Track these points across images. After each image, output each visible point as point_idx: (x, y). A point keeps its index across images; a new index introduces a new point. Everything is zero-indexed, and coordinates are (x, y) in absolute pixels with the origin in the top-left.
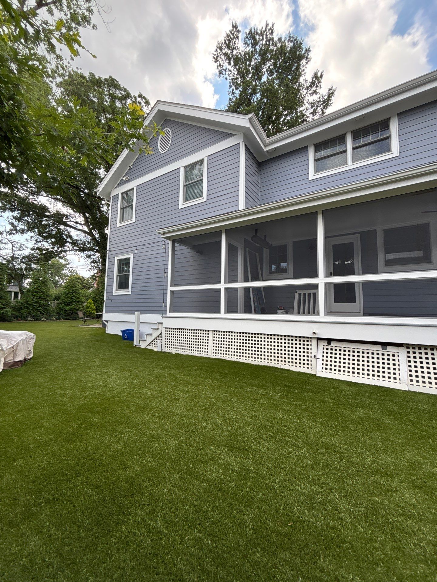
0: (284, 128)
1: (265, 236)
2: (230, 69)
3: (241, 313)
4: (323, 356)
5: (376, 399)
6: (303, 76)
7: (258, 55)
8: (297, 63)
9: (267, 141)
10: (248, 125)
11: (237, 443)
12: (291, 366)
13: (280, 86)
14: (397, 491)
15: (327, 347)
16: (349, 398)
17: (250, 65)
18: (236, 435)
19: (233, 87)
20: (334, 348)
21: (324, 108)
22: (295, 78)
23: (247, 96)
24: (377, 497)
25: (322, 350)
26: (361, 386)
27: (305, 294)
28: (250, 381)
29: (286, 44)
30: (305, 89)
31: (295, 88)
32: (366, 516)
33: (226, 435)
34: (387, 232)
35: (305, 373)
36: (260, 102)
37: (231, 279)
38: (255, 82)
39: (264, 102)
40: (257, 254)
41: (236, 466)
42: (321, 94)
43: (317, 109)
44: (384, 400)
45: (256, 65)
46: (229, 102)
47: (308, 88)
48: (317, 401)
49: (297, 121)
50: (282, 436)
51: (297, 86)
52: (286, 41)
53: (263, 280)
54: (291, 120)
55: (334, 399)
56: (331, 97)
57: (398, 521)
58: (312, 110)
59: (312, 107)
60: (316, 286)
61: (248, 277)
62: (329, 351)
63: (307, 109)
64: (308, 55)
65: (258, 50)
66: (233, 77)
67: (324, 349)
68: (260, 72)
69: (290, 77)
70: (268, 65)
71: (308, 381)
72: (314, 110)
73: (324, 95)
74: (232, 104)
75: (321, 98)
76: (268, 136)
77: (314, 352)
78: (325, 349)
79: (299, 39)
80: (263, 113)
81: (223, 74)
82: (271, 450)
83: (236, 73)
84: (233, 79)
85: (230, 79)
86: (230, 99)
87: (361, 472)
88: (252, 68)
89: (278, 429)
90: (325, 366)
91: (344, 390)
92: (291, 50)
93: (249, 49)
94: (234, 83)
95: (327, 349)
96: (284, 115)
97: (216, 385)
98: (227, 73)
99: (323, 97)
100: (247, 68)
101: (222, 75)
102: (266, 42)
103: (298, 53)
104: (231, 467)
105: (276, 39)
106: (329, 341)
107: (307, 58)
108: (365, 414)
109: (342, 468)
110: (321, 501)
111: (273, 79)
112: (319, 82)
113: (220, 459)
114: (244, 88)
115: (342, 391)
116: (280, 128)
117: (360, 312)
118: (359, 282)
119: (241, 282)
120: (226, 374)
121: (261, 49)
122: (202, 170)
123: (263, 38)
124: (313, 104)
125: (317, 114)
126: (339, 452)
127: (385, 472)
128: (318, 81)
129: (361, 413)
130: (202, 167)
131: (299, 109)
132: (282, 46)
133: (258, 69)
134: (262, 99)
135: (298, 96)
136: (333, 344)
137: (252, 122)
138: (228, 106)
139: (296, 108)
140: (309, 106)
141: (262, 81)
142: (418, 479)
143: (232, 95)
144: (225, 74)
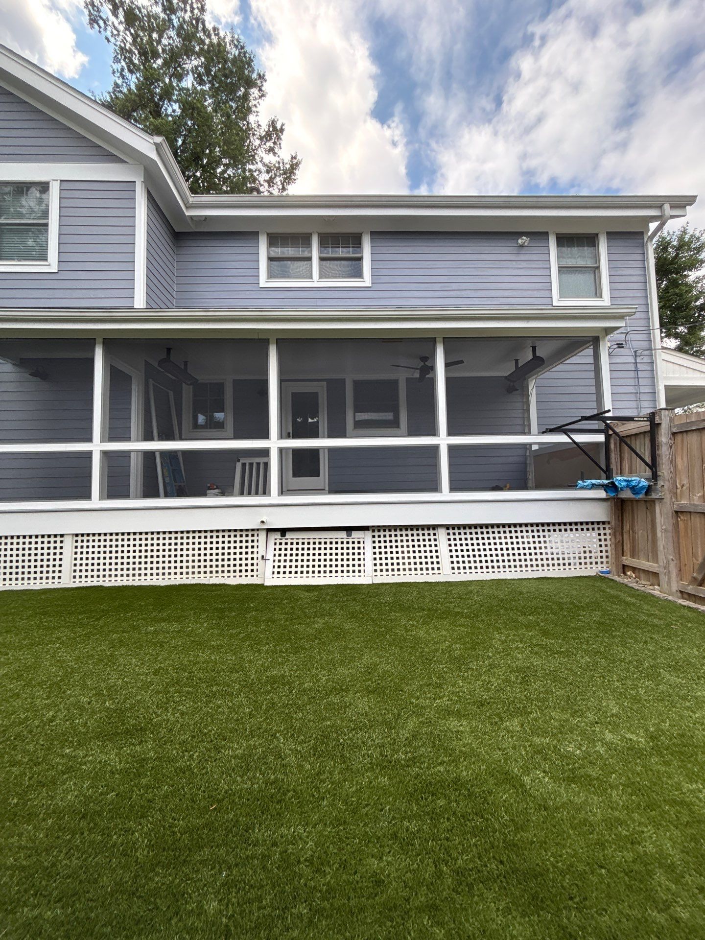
0: (222, 186)
1: (186, 363)
2: (116, 24)
3: (136, 498)
4: (275, 555)
5: (337, 602)
6: (255, 114)
7: (175, 33)
8: (245, 88)
9: (191, 200)
10: (154, 155)
11: (123, 724)
12: (226, 577)
13: (215, 111)
14: (350, 705)
15: (281, 541)
16: (306, 608)
17: (159, 42)
18: (121, 712)
19: (123, 63)
20: (289, 541)
21: (285, 181)
22: (242, 112)
23: (153, 96)
24: (329, 719)
25: (274, 547)
26: (321, 589)
27: (251, 464)
28: (152, 615)
29: (226, 45)
30: (258, 138)
31: (242, 128)
32: (315, 749)
33: (100, 719)
34: (357, 384)
35: (247, 585)
36: (178, 122)
37: (115, 432)
38: (170, 79)
39: (186, 123)
40: (171, 393)
41: (120, 762)
42: (281, 157)
43: (275, 178)
44: (347, 600)
45: (172, 49)
46: (115, 91)
47: (261, 138)
48: (263, 621)
49: (244, 183)
50: (207, 687)
51: (244, 125)
52: (228, 40)
53: (181, 439)
54: (234, 177)
55: (286, 614)
56: (295, 169)
57: (349, 739)
58: (267, 177)
59: (268, 172)
60: (266, 452)
61: (152, 432)
62: (283, 546)
63: (260, 172)
64: (262, 85)
65: (175, 25)
66: (123, 45)
67: (275, 544)
68: (180, 66)
69: (234, 105)
70: (195, 63)
71: (252, 596)
72: (271, 178)
73: (285, 162)
74: (120, 96)
75: (281, 165)
76: (194, 190)
77: (262, 551)
78: (278, 544)
79: (248, 49)
80: (184, 142)
81: (100, 27)
82: (187, 714)
83: (130, 39)
84: (122, 49)
85: (115, 44)
86: (117, 85)
87: (314, 698)
88: (164, 51)
89: (200, 679)
90: (276, 570)
91: (300, 598)
92: (235, 60)
93: (158, 10)
94: (125, 57)
95: (281, 544)
96: (225, 165)
97: (80, 636)
98: (109, 28)
99: (283, 163)
100: (152, 44)
101: (96, 26)
102: (191, 18)
103: (246, 72)
104: (109, 768)
105: (209, 26)
106: (283, 531)
107: (260, 90)
108: (324, 623)
109: (291, 702)
110: (260, 755)
111: (203, 92)
112: (279, 138)
113: (85, 764)
114: (146, 79)
115: (297, 600)
116: (215, 183)
117: (324, 489)
118: (324, 448)
119: (137, 440)
120: (103, 611)
121: (181, 27)
122: (45, 202)
123: (185, 7)
124: (270, 167)
125: (275, 186)
126: (288, 683)
127: (341, 689)
128: (277, 135)
129: (320, 623)
130: (44, 196)
131: (248, 167)
132: (219, 44)
133: (174, 58)
134: (181, 117)
135: (246, 144)
136: (289, 535)
137: (161, 153)
138: (111, 96)
139: (242, 161)
140: (264, 169)
141: (184, 84)
142: (372, 683)
143: (121, 79)
144: (105, 29)
